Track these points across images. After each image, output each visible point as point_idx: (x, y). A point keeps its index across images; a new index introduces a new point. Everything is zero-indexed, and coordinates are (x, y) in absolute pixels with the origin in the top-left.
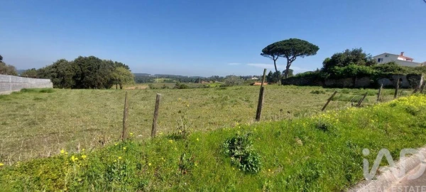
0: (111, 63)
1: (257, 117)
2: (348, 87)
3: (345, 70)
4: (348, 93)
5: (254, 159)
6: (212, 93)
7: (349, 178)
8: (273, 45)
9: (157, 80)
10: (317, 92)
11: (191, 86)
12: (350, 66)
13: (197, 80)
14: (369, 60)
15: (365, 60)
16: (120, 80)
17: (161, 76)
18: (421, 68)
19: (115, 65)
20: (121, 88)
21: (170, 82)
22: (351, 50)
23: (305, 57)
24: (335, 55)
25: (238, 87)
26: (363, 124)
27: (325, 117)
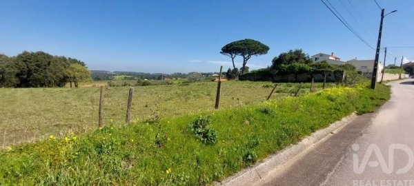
0: (64, 59)
1: (217, 106)
2: (292, 82)
3: (289, 68)
4: (291, 86)
5: (212, 134)
6: (176, 88)
7: (279, 144)
8: (231, 45)
9: (117, 77)
10: (267, 86)
11: (154, 83)
12: (293, 64)
13: (160, 77)
14: (307, 59)
15: (305, 59)
16: (74, 78)
17: (121, 74)
18: (343, 66)
19: (68, 62)
20: (76, 86)
21: (132, 79)
22: (294, 51)
23: (258, 55)
24: (281, 55)
25: (199, 83)
26: (295, 109)
27: (267, 104)
